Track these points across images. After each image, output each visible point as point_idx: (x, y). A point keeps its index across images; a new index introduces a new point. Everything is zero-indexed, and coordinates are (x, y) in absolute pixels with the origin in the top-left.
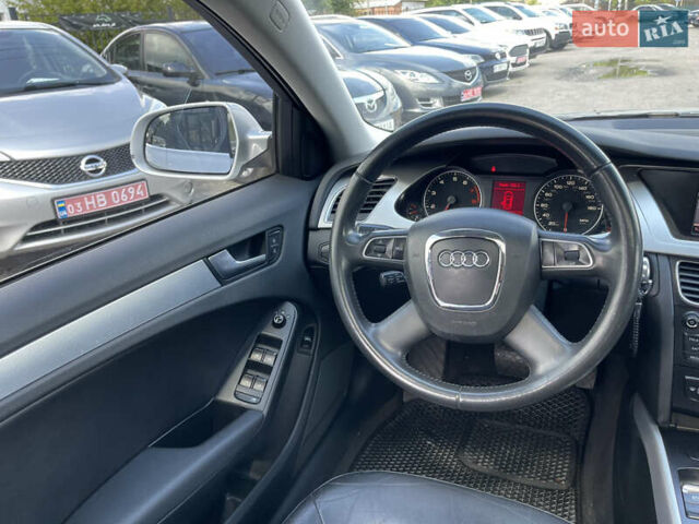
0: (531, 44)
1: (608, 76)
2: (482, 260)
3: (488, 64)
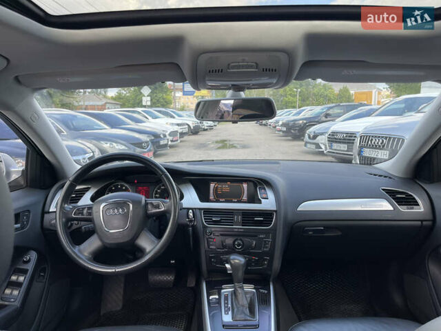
0: (180, 131)
1: (219, 148)
2: (123, 210)
3: (158, 140)
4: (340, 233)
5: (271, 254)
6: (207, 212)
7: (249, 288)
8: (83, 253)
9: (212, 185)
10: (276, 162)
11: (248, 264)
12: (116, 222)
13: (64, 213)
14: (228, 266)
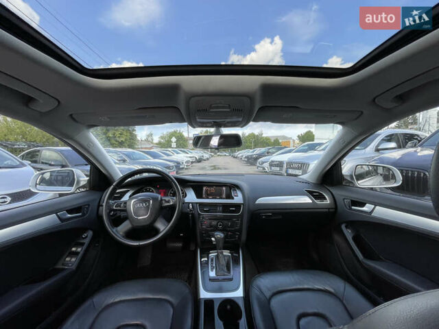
1: (212, 169)
2: (146, 204)
3: (178, 165)
4: (281, 217)
5: (240, 231)
6: (201, 205)
7: (226, 253)
8: (119, 232)
9: (204, 188)
10: (242, 175)
11: (226, 237)
12: (142, 212)
13: (108, 206)
14: (213, 239)
